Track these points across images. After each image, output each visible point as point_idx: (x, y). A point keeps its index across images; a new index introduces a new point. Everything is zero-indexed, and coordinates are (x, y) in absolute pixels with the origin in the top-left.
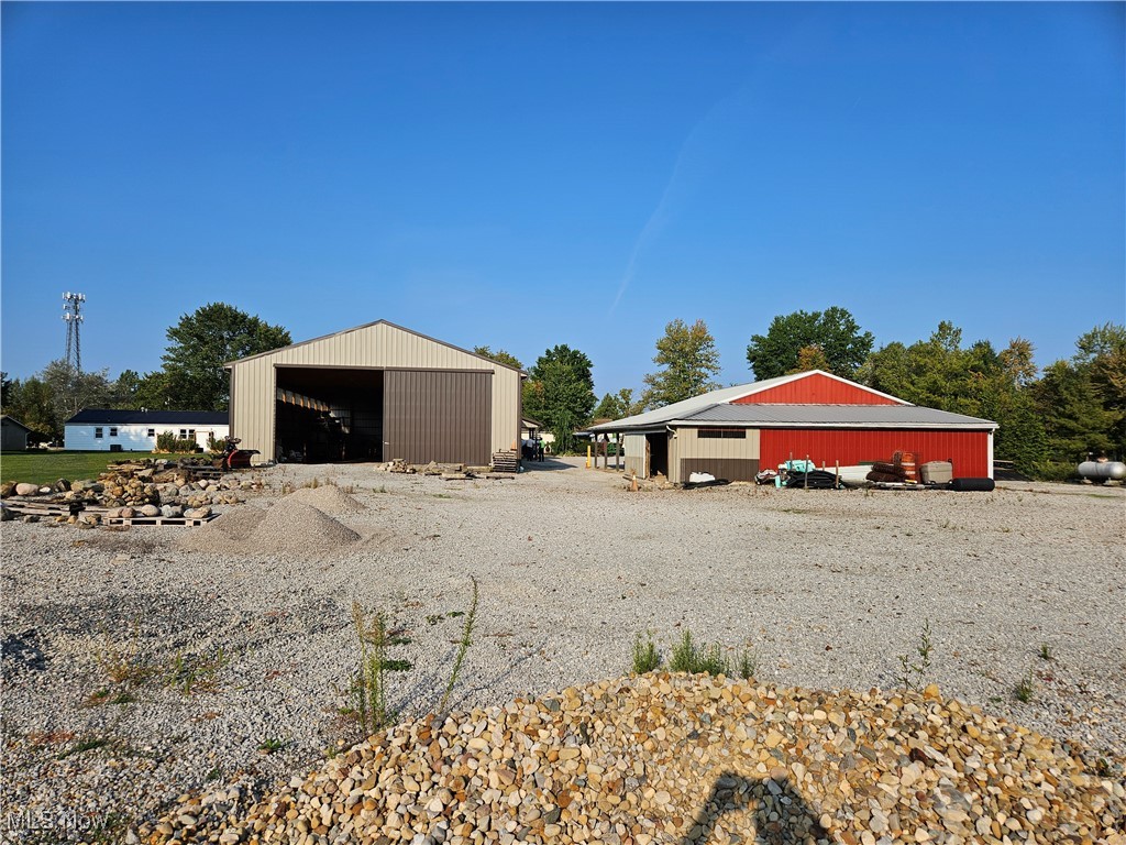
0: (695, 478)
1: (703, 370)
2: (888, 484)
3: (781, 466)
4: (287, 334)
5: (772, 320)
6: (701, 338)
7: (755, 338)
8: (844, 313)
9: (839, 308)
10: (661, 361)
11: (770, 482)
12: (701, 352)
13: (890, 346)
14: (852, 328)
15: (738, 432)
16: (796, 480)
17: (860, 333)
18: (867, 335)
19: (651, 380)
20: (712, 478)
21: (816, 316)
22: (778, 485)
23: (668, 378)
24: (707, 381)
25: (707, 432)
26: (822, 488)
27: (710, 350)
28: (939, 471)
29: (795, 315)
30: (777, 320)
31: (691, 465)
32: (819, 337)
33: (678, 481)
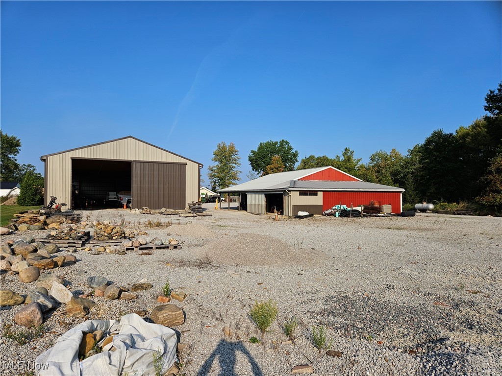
0: (301, 213)
1: (234, 165)
2: (379, 214)
3: (334, 208)
4: (18, 141)
5: (259, 144)
6: (232, 151)
7: (252, 152)
8: (287, 143)
9: (285, 140)
10: (215, 160)
11: (333, 215)
12: (233, 157)
13: (310, 156)
14: (290, 148)
15: (314, 193)
16: (344, 214)
17: (294, 151)
18: (296, 152)
19: (211, 169)
20: (307, 214)
21: (276, 143)
22: (337, 216)
23: (218, 168)
24: (235, 170)
25: (303, 193)
26: (356, 217)
27: (237, 156)
28: (387, 208)
29: (268, 142)
30: (261, 144)
31: (298, 208)
32: (278, 152)
33: (291, 215)
